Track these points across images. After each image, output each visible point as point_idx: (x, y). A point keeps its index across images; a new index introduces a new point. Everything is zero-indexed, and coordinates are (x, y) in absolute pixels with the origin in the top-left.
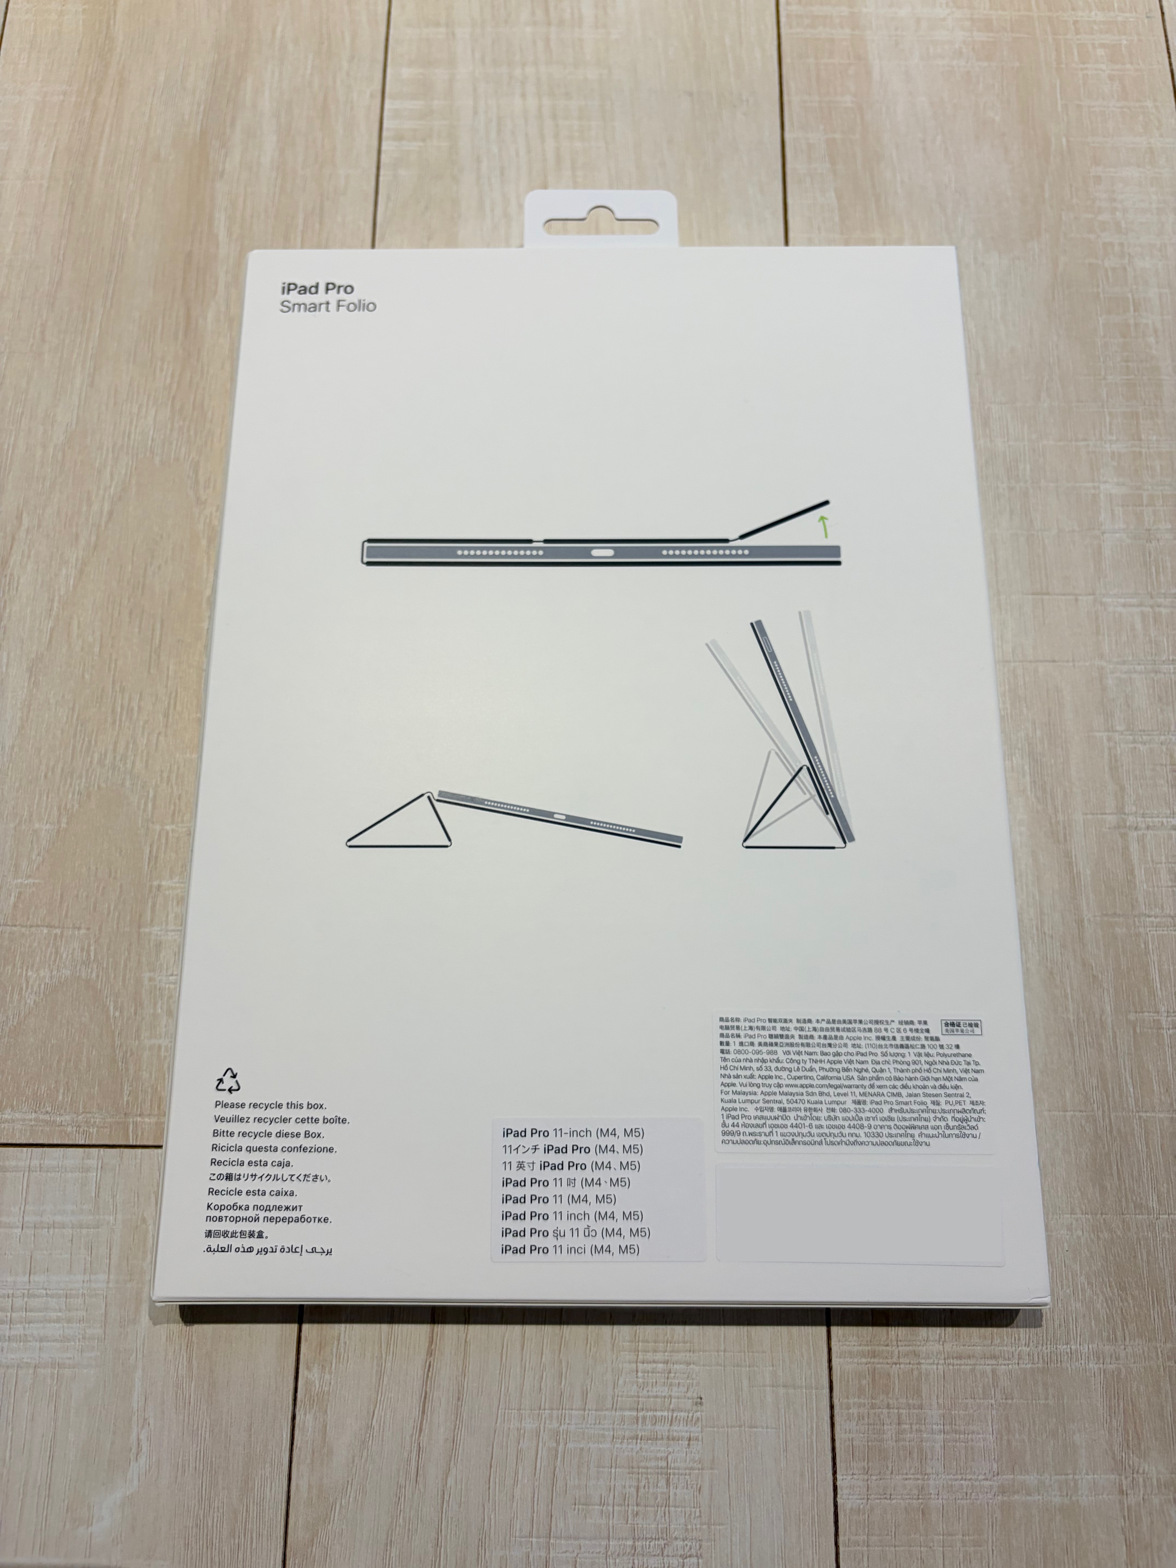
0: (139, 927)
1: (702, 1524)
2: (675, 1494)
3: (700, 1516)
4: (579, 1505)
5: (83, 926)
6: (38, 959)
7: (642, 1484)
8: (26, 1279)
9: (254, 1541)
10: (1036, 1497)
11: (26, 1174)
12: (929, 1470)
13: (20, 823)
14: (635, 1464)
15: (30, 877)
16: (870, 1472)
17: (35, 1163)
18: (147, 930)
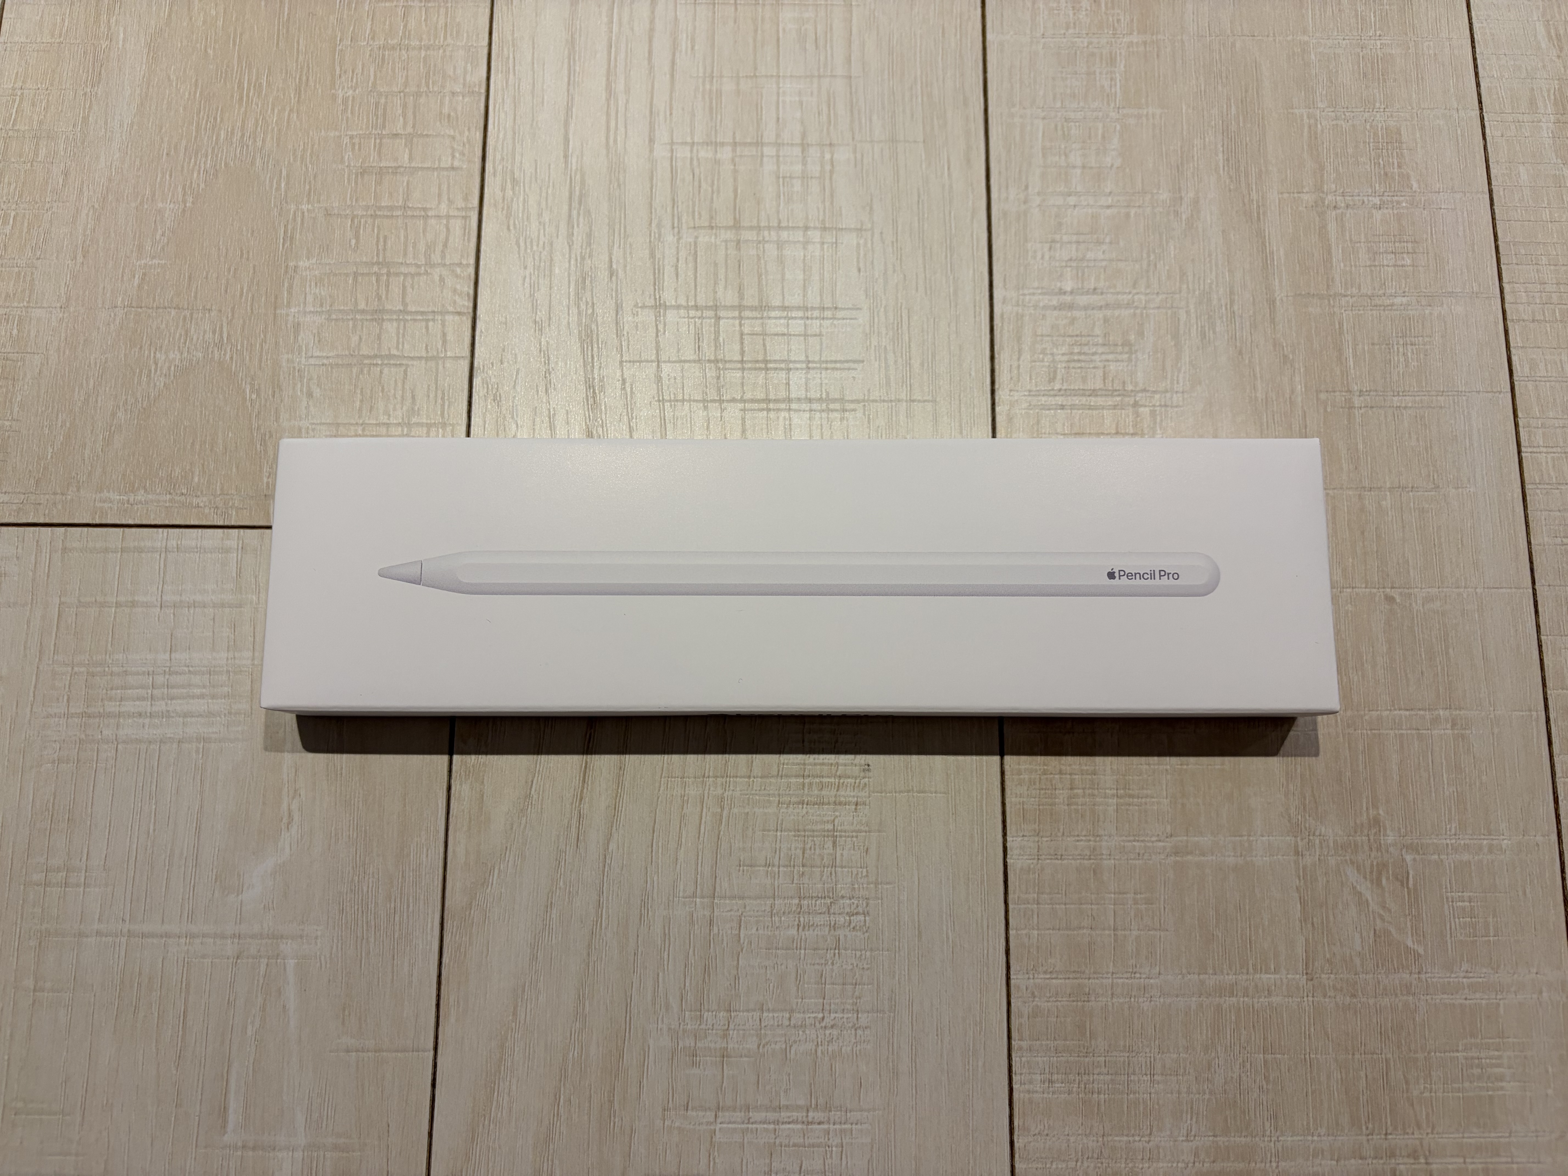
0: (275, 309)
1: (868, 883)
2: (842, 855)
3: (867, 876)
4: (744, 866)
5: (214, 307)
6: (166, 342)
7: (808, 846)
8: (167, 656)
9: (411, 905)
10: (1210, 858)
11: (163, 555)
12: (1101, 832)
13: (142, 203)
14: (801, 827)
15: (153, 258)
16: (1041, 834)
17: (173, 543)
18: (284, 312)
